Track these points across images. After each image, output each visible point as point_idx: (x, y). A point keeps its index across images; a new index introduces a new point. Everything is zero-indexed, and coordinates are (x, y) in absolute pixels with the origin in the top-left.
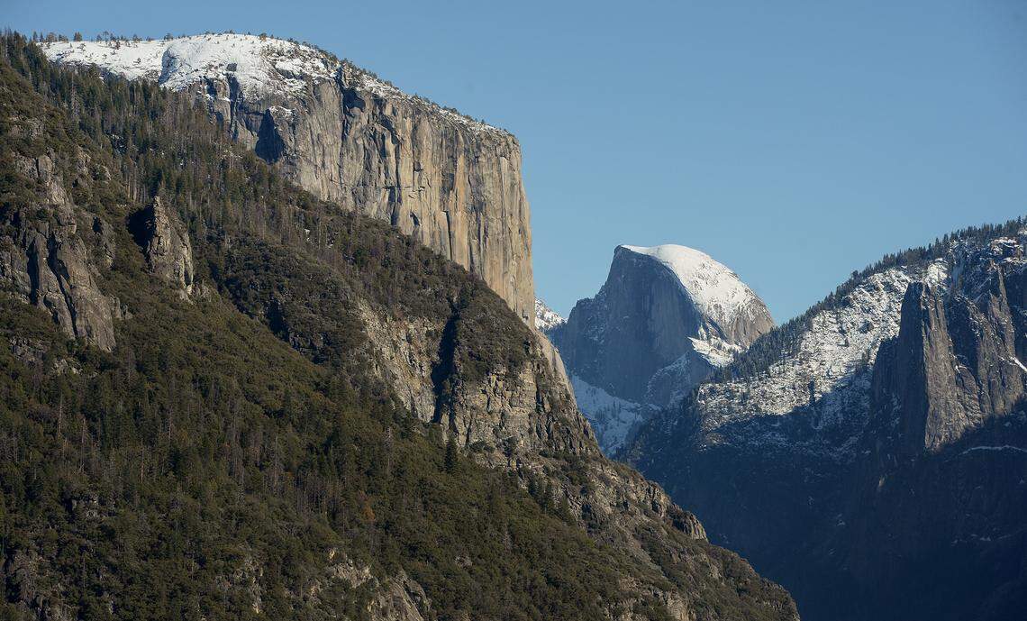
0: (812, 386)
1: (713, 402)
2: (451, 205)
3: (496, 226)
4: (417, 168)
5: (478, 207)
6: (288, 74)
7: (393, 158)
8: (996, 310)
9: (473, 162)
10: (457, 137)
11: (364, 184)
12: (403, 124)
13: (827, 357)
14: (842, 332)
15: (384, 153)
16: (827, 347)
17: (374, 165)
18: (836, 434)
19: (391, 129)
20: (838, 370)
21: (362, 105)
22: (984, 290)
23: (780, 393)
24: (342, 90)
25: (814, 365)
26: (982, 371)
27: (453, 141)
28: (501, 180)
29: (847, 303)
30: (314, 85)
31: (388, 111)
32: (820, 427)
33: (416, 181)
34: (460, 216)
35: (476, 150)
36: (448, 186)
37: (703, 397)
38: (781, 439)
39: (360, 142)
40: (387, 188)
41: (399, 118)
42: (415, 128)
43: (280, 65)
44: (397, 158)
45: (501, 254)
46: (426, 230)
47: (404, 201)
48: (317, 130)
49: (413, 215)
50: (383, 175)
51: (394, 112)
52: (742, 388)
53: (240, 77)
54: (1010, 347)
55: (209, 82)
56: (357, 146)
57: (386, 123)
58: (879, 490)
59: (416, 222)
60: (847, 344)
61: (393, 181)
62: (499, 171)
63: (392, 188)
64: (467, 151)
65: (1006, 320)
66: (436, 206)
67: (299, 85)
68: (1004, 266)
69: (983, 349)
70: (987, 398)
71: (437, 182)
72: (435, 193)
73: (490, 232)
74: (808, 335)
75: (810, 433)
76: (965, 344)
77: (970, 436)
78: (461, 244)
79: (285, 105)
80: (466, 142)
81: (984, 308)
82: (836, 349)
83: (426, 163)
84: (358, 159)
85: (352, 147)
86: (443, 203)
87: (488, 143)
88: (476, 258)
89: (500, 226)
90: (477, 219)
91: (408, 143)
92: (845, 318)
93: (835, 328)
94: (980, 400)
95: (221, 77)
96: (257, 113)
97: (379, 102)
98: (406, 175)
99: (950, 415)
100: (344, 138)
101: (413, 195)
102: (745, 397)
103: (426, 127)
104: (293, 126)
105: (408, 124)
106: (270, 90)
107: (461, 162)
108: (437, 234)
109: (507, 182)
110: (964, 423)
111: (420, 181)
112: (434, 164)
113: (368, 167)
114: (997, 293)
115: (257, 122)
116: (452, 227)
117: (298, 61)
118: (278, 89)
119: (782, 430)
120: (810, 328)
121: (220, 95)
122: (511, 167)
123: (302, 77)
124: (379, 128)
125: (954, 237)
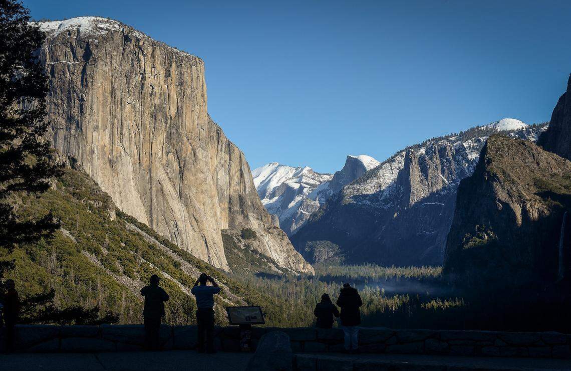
0: (380, 186)
1: (348, 191)
2: (169, 82)
3: (189, 92)
4: (153, 67)
5: (181, 83)
6: (101, 29)
7: (143, 62)
8: (435, 159)
9: (179, 66)
10: (173, 56)
11: (130, 72)
12: (147, 49)
13: (386, 177)
14: (392, 170)
15: (139, 60)
16: (386, 174)
17: (135, 65)
18: (386, 201)
19: (142, 51)
20: (389, 181)
21: (131, 41)
22: (432, 153)
23: (370, 188)
24: (124, 36)
25: (382, 180)
26: (429, 178)
27: (171, 57)
28: (192, 74)
29: (394, 161)
30: (111, 33)
31: (141, 44)
32: (382, 199)
33: (153, 72)
34: (172, 87)
35: (180, 61)
36: (168, 74)
37: (346, 189)
38: (368, 203)
39: (129, 55)
40: (140, 74)
41: (146, 46)
42: (153, 51)
43: (100, 25)
44: (144, 62)
45: (191, 103)
46: (157, 91)
47: (147, 79)
48: (109, 49)
49: (151, 85)
50: (139, 69)
51: (144, 44)
52: (358, 187)
53: (81, 29)
54: (439, 171)
55: (69, 31)
56: (128, 57)
57: (140, 48)
58: (395, 217)
59: (153, 88)
60: (393, 173)
61: (142, 71)
62: (191, 71)
63: (143, 74)
64: (176, 62)
65: (438, 162)
66: (162, 83)
67: (105, 32)
68: (438, 145)
69: (429, 171)
70: (430, 187)
71: (163, 73)
72: (162, 78)
73: (185, 94)
74: (381, 170)
75: (378, 201)
76: (424, 170)
77: (424, 200)
78: (173, 98)
79: (96, 39)
80: (176, 58)
81: (431, 159)
82: (389, 175)
83: (157, 65)
84: (128, 62)
85: (126, 57)
86: (166, 82)
87: (187, 59)
88: (179, 104)
89: (190, 92)
90: (181, 89)
91: (149, 56)
92: (393, 165)
93: (390, 168)
94: (428, 188)
95: (74, 29)
96: (84, 42)
97: (138, 40)
98: (148, 69)
99: (418, 192)
100: (123, 54)
101: (151, 77)
102: (358, 189)
103: (158, 51)
104: (97, 46)
105: (150, 49)
106: (91, 33)
107: (174, 66)
108: (162, 94)
109: (195, 75)
110: (423, 195)
111: (154, 71)
112: (162, 66)
113: (132, 65)
114: (435, 154)
115: (84, 45)
116: (169, 91)
117: (108, 24)
118: (95, 33)
119: (369, 200)
120: (381, 168)
121: (72, 36)
122: (197, 70)
123: (107, 29)
124: (137, 50)
125: (429, 140)
